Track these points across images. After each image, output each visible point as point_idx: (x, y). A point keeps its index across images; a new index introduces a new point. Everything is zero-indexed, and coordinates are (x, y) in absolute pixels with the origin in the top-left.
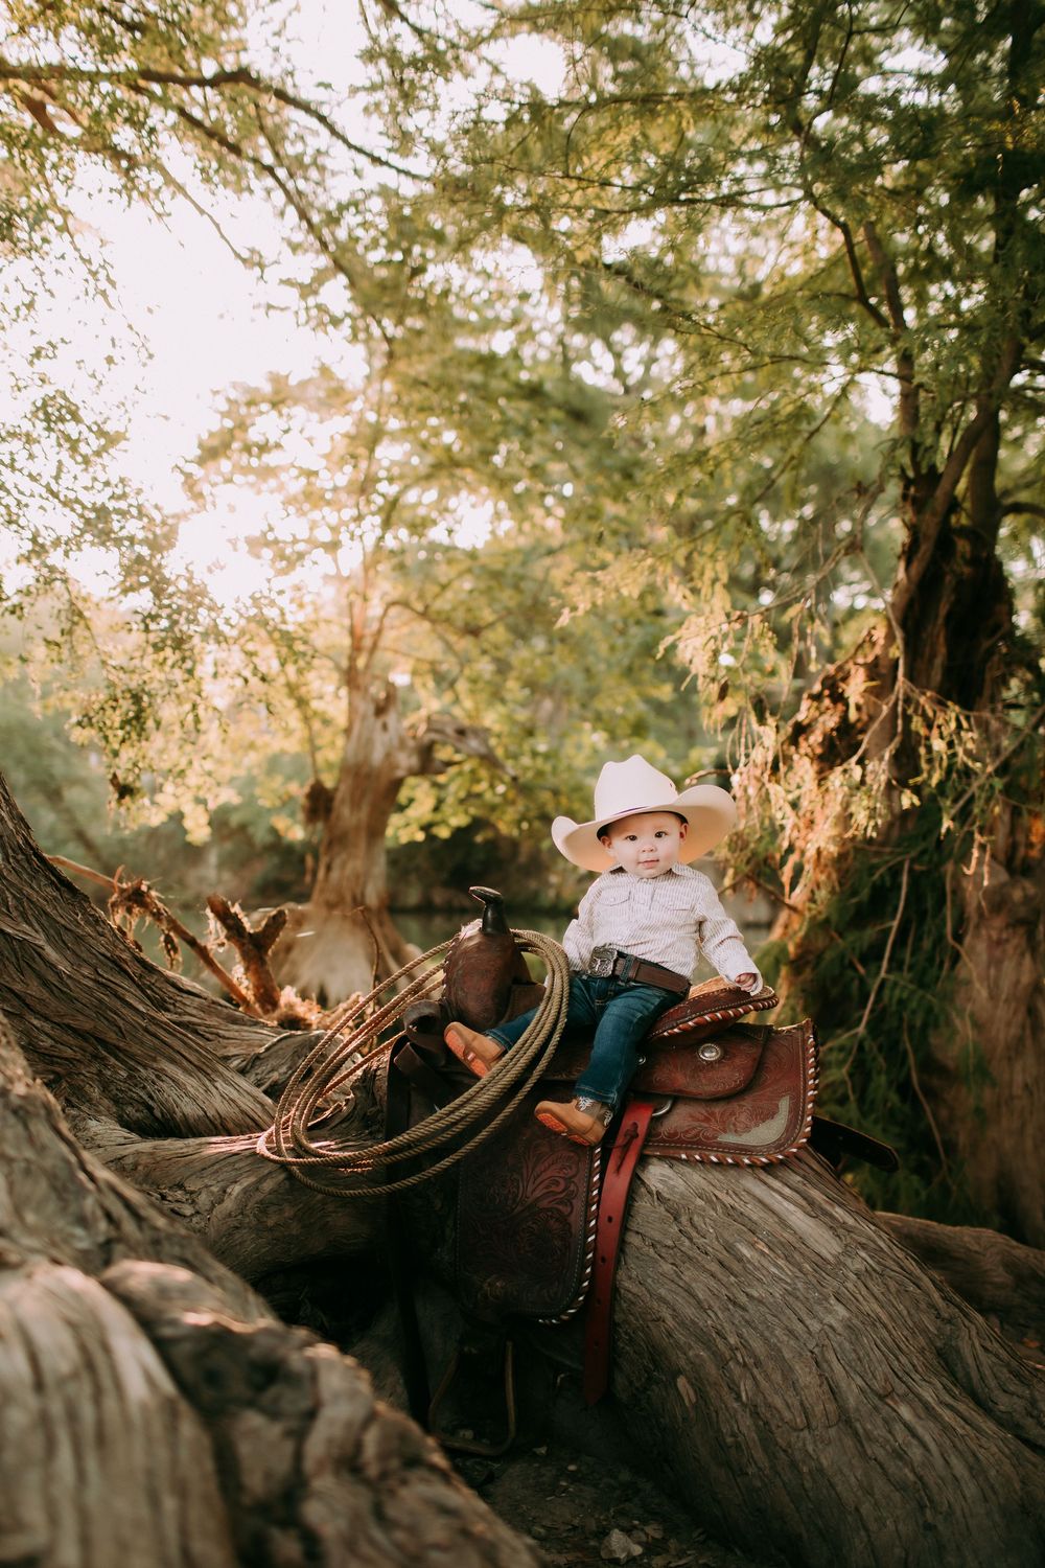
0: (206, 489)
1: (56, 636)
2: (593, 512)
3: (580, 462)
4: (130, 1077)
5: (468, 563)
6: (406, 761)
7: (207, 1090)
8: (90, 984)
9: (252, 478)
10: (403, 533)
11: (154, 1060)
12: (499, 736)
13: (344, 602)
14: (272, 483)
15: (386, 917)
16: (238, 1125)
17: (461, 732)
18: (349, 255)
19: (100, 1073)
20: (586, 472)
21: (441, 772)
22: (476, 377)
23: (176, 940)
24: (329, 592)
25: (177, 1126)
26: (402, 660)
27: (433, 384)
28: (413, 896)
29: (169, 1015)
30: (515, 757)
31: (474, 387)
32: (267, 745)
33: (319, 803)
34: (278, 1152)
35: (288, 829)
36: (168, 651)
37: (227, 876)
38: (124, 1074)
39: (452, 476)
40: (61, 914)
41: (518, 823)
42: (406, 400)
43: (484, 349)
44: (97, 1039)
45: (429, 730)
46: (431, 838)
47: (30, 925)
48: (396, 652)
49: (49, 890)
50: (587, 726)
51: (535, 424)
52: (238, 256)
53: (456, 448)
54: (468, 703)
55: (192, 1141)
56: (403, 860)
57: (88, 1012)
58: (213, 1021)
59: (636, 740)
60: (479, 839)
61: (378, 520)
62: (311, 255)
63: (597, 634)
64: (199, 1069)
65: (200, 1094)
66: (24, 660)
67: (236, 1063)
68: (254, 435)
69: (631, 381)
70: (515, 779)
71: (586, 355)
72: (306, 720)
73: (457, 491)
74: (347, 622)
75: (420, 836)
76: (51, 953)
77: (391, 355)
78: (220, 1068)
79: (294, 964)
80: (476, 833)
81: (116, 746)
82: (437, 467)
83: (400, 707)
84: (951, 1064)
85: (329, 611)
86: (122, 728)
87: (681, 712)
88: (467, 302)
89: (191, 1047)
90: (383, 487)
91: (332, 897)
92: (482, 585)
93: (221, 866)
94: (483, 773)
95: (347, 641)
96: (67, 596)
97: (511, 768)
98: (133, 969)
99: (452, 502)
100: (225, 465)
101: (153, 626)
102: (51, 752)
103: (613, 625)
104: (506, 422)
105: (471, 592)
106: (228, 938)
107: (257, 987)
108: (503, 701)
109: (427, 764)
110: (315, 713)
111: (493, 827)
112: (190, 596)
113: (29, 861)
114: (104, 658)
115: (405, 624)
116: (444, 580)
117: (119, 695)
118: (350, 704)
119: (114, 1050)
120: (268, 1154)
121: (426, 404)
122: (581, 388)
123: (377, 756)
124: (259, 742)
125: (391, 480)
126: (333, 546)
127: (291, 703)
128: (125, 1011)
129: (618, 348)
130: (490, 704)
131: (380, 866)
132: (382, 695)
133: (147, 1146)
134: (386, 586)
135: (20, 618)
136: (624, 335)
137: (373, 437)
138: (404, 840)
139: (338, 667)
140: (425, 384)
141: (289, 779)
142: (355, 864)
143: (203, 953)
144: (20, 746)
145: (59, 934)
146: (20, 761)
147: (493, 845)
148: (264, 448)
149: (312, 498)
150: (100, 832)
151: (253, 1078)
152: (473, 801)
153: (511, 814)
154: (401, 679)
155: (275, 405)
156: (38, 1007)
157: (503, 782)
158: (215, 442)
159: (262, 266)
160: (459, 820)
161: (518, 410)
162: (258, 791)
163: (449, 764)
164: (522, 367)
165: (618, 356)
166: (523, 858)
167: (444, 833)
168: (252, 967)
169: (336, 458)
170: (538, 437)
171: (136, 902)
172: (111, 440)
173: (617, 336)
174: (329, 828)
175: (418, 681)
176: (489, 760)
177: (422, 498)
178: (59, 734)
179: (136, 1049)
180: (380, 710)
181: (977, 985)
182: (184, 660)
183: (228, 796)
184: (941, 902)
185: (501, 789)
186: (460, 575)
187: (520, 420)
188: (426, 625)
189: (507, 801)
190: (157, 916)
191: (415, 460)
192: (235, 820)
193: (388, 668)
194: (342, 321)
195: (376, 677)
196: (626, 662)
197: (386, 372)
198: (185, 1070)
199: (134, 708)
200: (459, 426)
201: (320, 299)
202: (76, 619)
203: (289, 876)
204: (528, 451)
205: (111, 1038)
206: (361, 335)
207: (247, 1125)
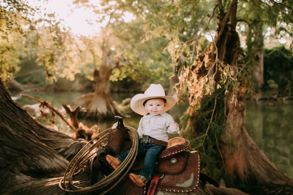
4: (31, 160)
7: (52, 161)
11: (38, 155)
19: (23, 159)
35: (90, 78)
38: (30, 159)
44: (22, 151)
47: (5, 123)
49: (11, 113)
57: (20, 144)
64: (50, 156)
65: (50, 163)
76: (11, 130)
78: (56, 155)
89: (48, 150)
119: (27, 153)
128: (31, 143)
145: (13, 124)
179: (33, 152)
198: (46, 157)
205: (27, 150)
207: (61, 169)
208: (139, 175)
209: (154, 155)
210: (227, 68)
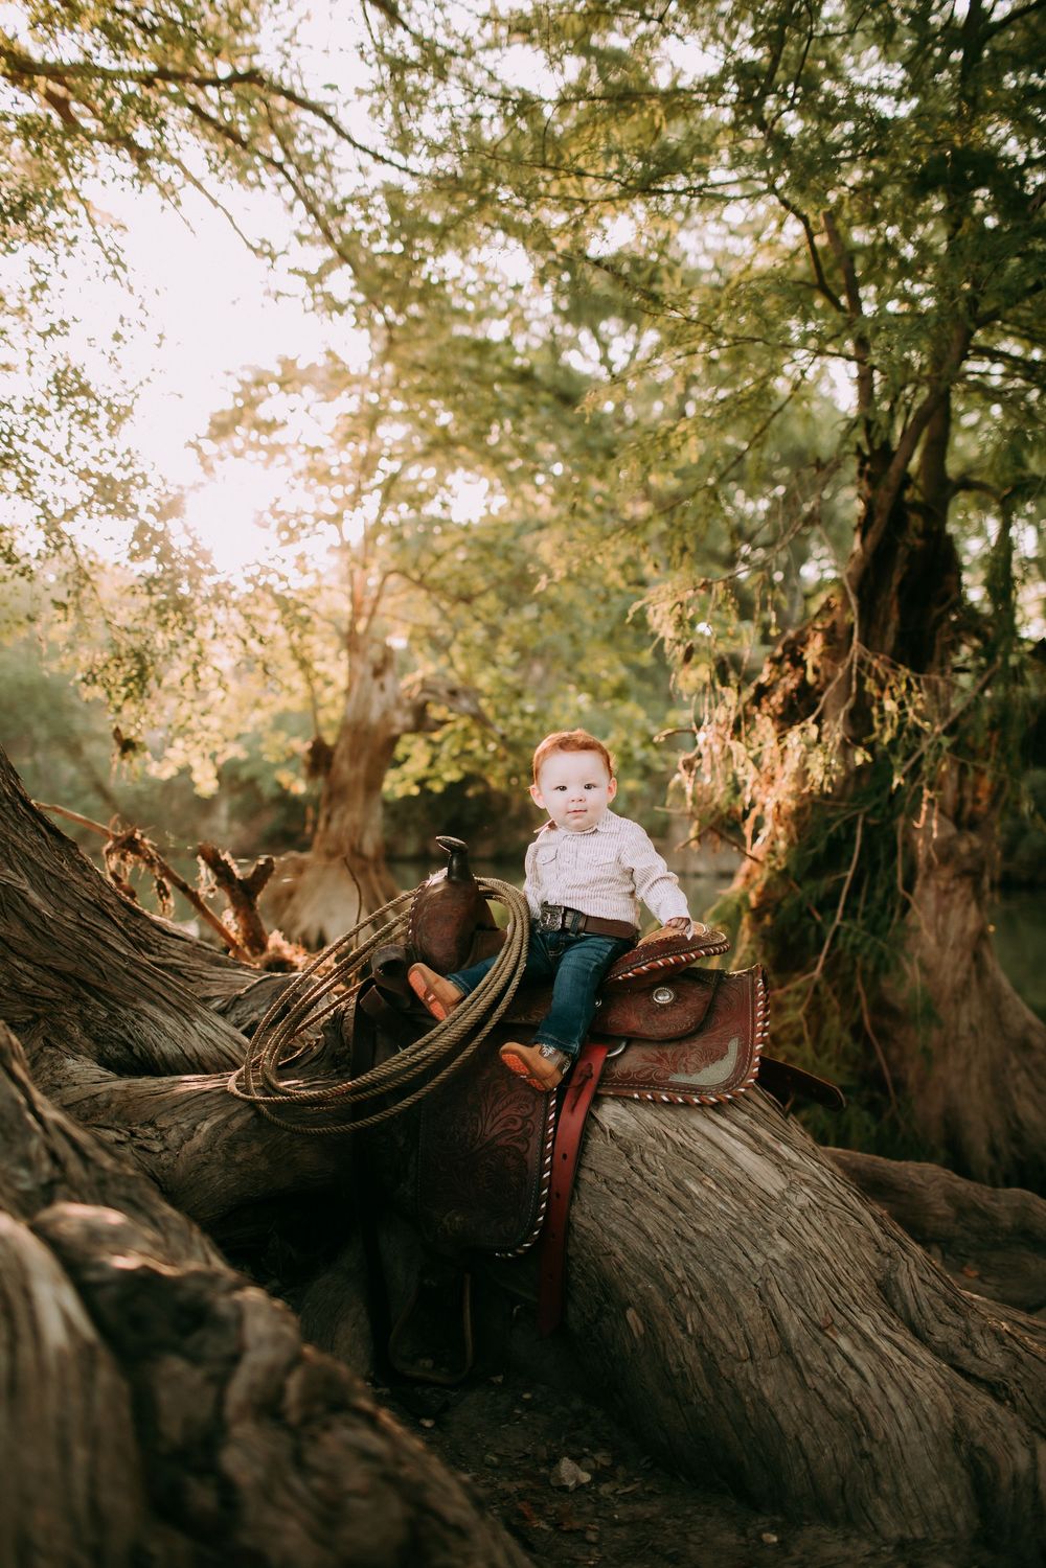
0: (217, 464)
1: (62, 597)
2: (579, 489)
3: (567, 443)
4: (110, 1017)
5: (460, 536)
6: (402, 719)
7: (185, 1030)
8: (73, 927)
9: (263, 455)
10: (404, 507)
11: (134, 1001)
12: (490, 697)
13: (345, 569)
14: (280, 459)
15: (382, 866)
16: (215, 1064)
17: (453, 693)
18: (352, 246)
19: (81, 1013)
20: (573, 453)
21: (434, 730)
22: (472, 362)
23: (169, 886)
24: (335, 560)
25: (156, 1065)
26: (399, 625)
27: (431, 368)
28: (411, 847)
29: (153, 958)
30: (505, 717)
31: (471, 373)
32: (271, 704)
33: (320, 759)
34: (246, 1091)
35: (291, 782)
36: (171, 615)
37: (237, 826)
38: (104, 1014)
39: (447, 453)
40: (47, 861)
41: (507, 778)
42: (404, 384)
43: (480, 336)
44: (78, 980)
45: (423, 690)
46: (426, 792)
47: (15, 870)
48: (395, 618)
49: (34, 836)
50: (572, 688)
51: (526, 408)
52: (250, 246)
53: (452, 427)
54: (462, 667)
55: (165, 1080)
56: (400, 812)
57: (69, 954)
58: (196, 963)
59: (617, 702)
60: (470, 793)
61: (378, 494)
62: (318, 247)
63: (582, 602)
64: (179, 1009)
65: (178, 1033)
66: (32, 619)
67: (217, 1003)
68: (264, 412)
69: (617, 369)
70: (503, 737)
71: (575, 344)
72: (309, 680)
73: (454, 469)
74: (348, 589)
75: (415, 791)
76: (35, 897)
77: (391, 341)
78: (199, 1009)
79: (295, 909)
80: (466, 788)
81: (119, 702)
82: (435, 445)
83: (397, 668)
84: (900, 1006)
85: (332, 579)
86: (125, 685)
87: (661, 676)
88: (463, 292)
89: (170, 989)
90: (383, 463)
91: (331, 846)
92: (475, 556)
93: (232, 817)
94: (475, 731)
95: (347, 607)
96: (73, 559)
97: (500, 727)
98: (119, 914)
99: (450, 479)
100: (238, 443)
101: (155, 589)
103: (596, 594)
104: (499, 404)
105: (464, 562)
106: (217, 884)
107: (246, 931)
108: (494, 664)
110: (318, 675)
111: (484, 781)
112: (192, 562)
113: (15, 807)
114: (109, 618)
115: (403, 592)
116: (439, 551)
117: (123, 652)
118: (350, 666)
119: (95, 991)
120: (237, 1092)
121: (424, 386)
122: (568, 371)
123: (375, 715)
124: (264, 700)
125: (390, 457)
126: (337, 519)
127: (294, 665)
128: (106, 953)
129: (605, 338)
130: (482, 668)
131: (377, 817)
132: (380, 657)
133: (121, 1084)
134: (384, 556)
135: (29, 580)
136: (610, 326)
137: (373, 418)
138: (400, 792)
139: (339, 632)
140: (423, 368)
141: (295, 735)
142: (354, 816)
143: (194, 898)
144: (43, 704)
145: (43, 879)
146: (42, 718)
147: (487, 797)
148: (269, 426)
149: (318, 474)
150: (115, 786)
151: (233, 1018)
152: (468, 758)
153: (501, 770)
154: (398, 642)
155: (282, 384)
156: (21, 949)
157: (493, 740)
158: (226, 419)
159: (272, 256)
160: (452, 775)
161: (509, 393)
162: (263, 747)
163: (442, 723)
164: (514, 354)
165: (604, 346)
166: (514, 812)
167: (437, 787)
168: (242, 912)
169: (339, 436)
170: (529, 418)
171: (129, 849)
173: (603, 326)
174: (330, 783)
175: (415, 645)
176: (479, 718)
177: (422, 474)
179: (116, 990)
180: (378, 673)
181: (925, 932)
182: (185, 621)
183: (235, 751)
184: (892, 854)
185: (492, 746)
186: (454, 548)
187: (513, 403)
188: (423, 593)
189: (497, 758)
190: (150, 863)
191: (416, 439)
192: (244, 774)
193: (387, 633)
194: (345, 307)
195: (374, 641)
196: (608, 629)
197: (386, 356)
198: (164, 1010)
199: (138, 666)
200: (454, 408)
201: (326, 288)
202: (82, 581)
203: (294, 827)
204: (519, 432)
205: (93, 978)
206: (364, 321)
207: (221, 1064)
208: (538, 1047)
210: (899, 683)
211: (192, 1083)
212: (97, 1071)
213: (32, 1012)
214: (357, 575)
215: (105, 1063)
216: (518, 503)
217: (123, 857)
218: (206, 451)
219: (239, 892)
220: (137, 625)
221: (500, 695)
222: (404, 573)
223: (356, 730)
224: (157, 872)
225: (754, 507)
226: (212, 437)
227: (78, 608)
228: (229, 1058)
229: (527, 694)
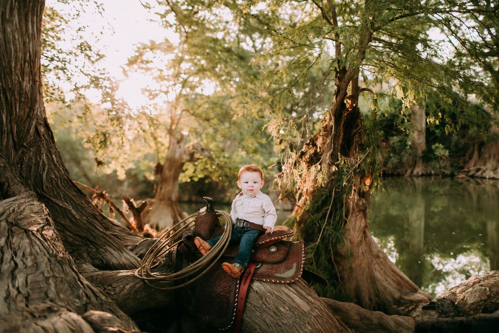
0: (129, 73)
1: (81, 115)
2: (245, 87)
3: (241, 72)
4: (97, 251)
5: (206, 100)
6: (186, 157)
7: (120, 256)
8: (86, 222)
9: (143, 71)
10: (188, 90)
11: (104, 246)
12: (214, 151)
13: (169, 109)
14: (149, 72)
15: (178, 204)
16: (129, 267)
17: (203, 150)
18: (176, 7)
19: (87, 250)
20: (243, 75)
21: (196, 161)
22: (212, 45)
23: (113, 209)
24: (165, 106)
25: (111, 267)
26: (186, 127)
27: (199, 46)
28: (186, 198)
29: (109, 232)
30: (218, 158)
31: (211, 48)
32: (144, 151)
33: (159, 169)
34: (141, 276)
35: (150, 176)
36: (115, 121)
37: (130, 190)
38: (95, 250)
39: (203, 74)
40: (77, 200)
41: (219, 177)
42: (191, 50)
43: (214, 37)
44: (87, 239)
45: (193, 149)
47: (68, 203)
48: (184, 125)
49: (74, 193)
50: (240, 149)
51: (229, 60)
52: (142, 4)
53: (205, 66)
54: (205, 141)
55: (115, 271)
56: (183, 186)
57: (84, 230)
58: (123, 234)
59: (254, 154)
60: (207, 181)
61: (181, 85)
62: (164, 6)
63: (244, 122)
64: (119, 249)
65: (118, 257)
66: (70, 122)
67: (130, 247)
68: (144, 58)
69: (257, 49)
70: (218, 164)
71: (245, 41)
72: (156, 144)
73: (205, 78)
74: (170, 115)
75: (189, 180)
76: (74, 212)
77: (187, 37)
78: (125, 249)
79: (149, 217)
80: (205, 180)
81: (97, 149)
82: (199, 70)
83: (184, 141)
84: (343, 254)
85: (164, 112)
86: (100, 144)
87: (268, 146)
88: (210, 23)
89: (116, 242)
90: (182, 76)
91: (161, 197)
92: (211, 106)
93: (128, 186)
94: (209, 162)
95: (169, 121)
96: (84, 103)
97: (217, 161)
98: (99, 218)
99: (203, 81)
100: (135, 66)
101: (110, 113)
102: (78, 150)
103: (249, 120)
104: (220, 59)
105: (207, 108)
106: (129, 209)
107: (137, 224)
108: (216, 141)
109: (192, 159)
110: (159, 142)
111: (211, 178)
112: (122, 105)
113: (68, 184)
114: (95, 122)
115: (187, 117)
116: (199, 104)
117: (99, 133)
118: (170, 140)
119: (92, 242)
120: (138, 276)
121: (197, 52)
122: (243, 50)
123: (177, 156)
124: (142, 150)
125: (185, 74)
126: (167, 93)
127: (152, 139)
128: (96, 231)
129: (254, 39)
130: (212, 142)
131: (177, 188)
132: (179, 137)
133: (101, 272)
134: (182, 105)
135: (70, 109)
136: (256, 35)
137: (180, 61)
138: (184, 180)
139: (166, 129)
140: (197, 46)
141: (150, 161)
142: (169, 188)
143: (121, 213)
144: (68, 148)
145: (76, 207)
146: (68, 152)
147: (210, 184)
148: (147, 62)
149: (162, 78)
150: (92, 175)
151: (135, 252)
152: (206, 170)
153: (216, 174)
154: (185, 133)
155: (151, 49)
156: (69, 229)
157: (214, 165)
158: (133, 59)
159: (149, 8)
160: (201, 176)
161: (224, 55)
162: (140, 165)
163: (199, 159)
164: (225, 43)
165: (254, 41)
166: (219, 188)
167: (196, 179)
168: (136, 218)
169: (169, 66)
170: (229, 64)
171: (101, 197)
172: (101, 57)
173: (254, 36)
174: (162, 177)
175: (191, 133)
176: (210, 158)
177: (195, 79)
178: (81, 145)
179: (99, 242)
180: (179, 142)
181: (352, 231)
182: (120, 124)
183: (131, 166)
184: (342, 206)
185: (214, 167)
186: (204, 103)
187: (224, 58)
188: (193, 118)
189: (215, 171)
190: (108, 201)
191: (193, 68)
192: (133, 173)
193: (182, 129)
194: (173, 26)
195: (177, 132)
196: (252, 131)
197: (185, 42)
198: (114, 249)
199: (104, 138)
200: (206, 59)
201: (167, 19)
202: (87, 110)
203: (149, 190)
204: (226, 68)
205: (91, 238)
206: (178, 30)
207: (132, 267)
208: (234, 264)
209: (250, 241)
211: (123, 273)
212: (93, 268)
213: (72, 249)
214: (173, 111)
215: (94, 265)
216: (225, 90)
217: (99, 199)
218: (126, 69)
219: (135, 212)
220: (104, 125)
221: (217, 151)
222: (188, 111)
223: (171, 160)
224: (110, 204)
225: (299, 94)
226: (128, 65)
227: (86, 119)
228: (134, 265)
229: (225, 151)
